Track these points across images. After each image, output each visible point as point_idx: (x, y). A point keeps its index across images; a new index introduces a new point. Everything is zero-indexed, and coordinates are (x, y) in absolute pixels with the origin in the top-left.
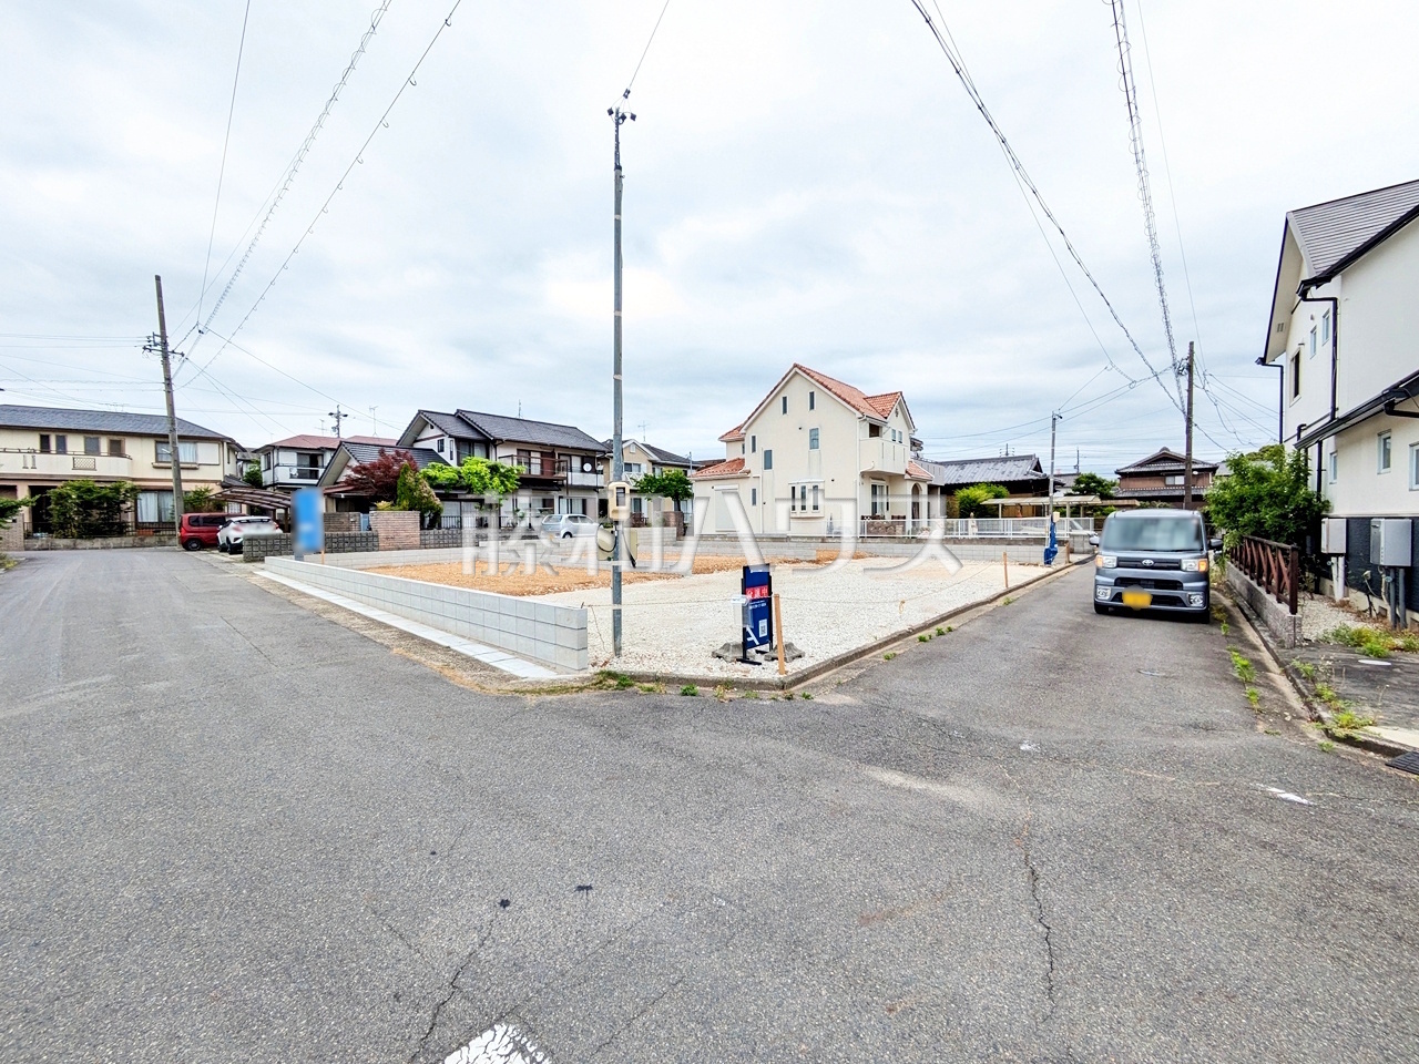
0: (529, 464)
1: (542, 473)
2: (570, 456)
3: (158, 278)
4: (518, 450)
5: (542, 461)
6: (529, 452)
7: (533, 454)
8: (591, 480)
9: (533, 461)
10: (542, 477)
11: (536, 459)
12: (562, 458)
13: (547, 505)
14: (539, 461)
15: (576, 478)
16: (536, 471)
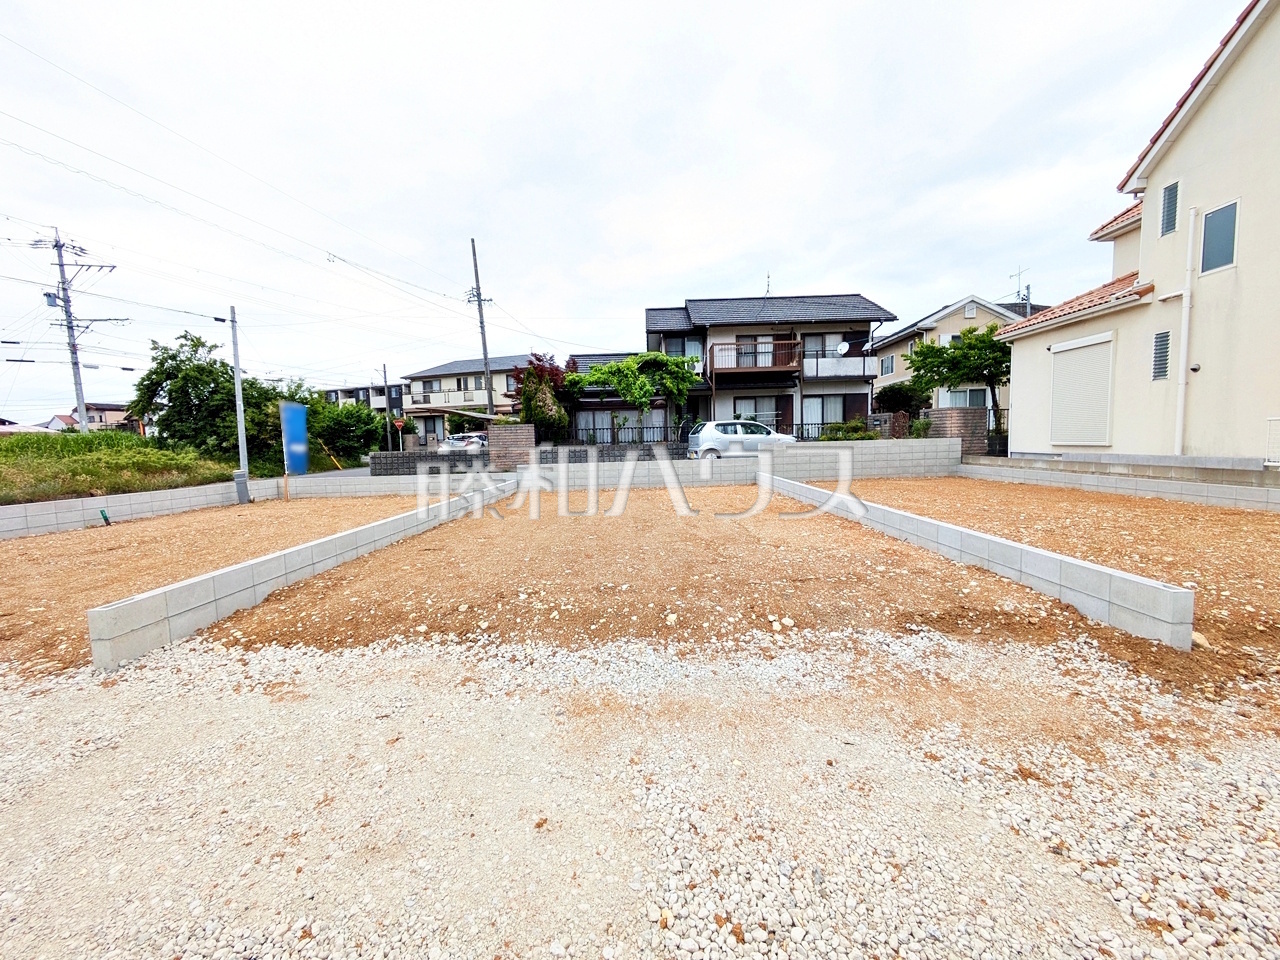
0: (755, 354)
1: (775, 363)
2: (822, 335)
3: (473, 241)
4: (737, 336)
5: (775, 345)
6: (755, 337)
7: (760, 340)
8: (854, 367)
9: (761, 348)
10: (776, 369)
11: (766, 346)
12: (808, 340)
13: (784, 407)
14: (770, 348)
15: (827, 367)
16: (765, 362)
